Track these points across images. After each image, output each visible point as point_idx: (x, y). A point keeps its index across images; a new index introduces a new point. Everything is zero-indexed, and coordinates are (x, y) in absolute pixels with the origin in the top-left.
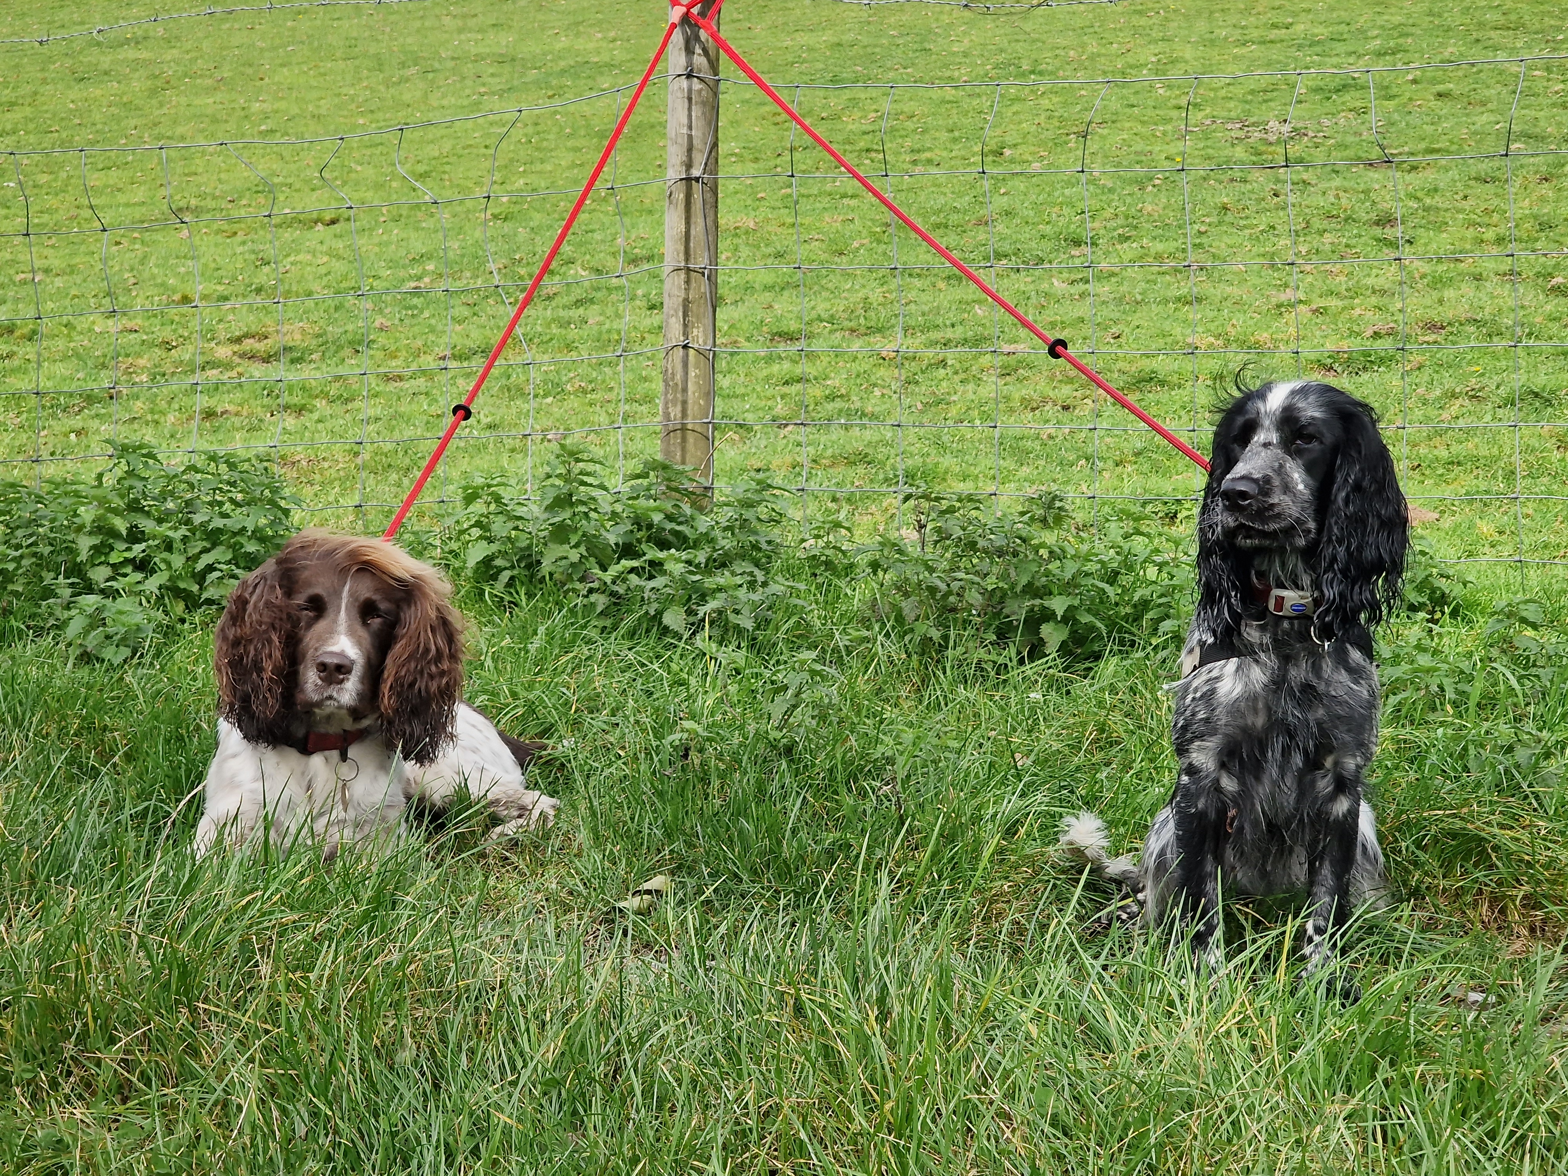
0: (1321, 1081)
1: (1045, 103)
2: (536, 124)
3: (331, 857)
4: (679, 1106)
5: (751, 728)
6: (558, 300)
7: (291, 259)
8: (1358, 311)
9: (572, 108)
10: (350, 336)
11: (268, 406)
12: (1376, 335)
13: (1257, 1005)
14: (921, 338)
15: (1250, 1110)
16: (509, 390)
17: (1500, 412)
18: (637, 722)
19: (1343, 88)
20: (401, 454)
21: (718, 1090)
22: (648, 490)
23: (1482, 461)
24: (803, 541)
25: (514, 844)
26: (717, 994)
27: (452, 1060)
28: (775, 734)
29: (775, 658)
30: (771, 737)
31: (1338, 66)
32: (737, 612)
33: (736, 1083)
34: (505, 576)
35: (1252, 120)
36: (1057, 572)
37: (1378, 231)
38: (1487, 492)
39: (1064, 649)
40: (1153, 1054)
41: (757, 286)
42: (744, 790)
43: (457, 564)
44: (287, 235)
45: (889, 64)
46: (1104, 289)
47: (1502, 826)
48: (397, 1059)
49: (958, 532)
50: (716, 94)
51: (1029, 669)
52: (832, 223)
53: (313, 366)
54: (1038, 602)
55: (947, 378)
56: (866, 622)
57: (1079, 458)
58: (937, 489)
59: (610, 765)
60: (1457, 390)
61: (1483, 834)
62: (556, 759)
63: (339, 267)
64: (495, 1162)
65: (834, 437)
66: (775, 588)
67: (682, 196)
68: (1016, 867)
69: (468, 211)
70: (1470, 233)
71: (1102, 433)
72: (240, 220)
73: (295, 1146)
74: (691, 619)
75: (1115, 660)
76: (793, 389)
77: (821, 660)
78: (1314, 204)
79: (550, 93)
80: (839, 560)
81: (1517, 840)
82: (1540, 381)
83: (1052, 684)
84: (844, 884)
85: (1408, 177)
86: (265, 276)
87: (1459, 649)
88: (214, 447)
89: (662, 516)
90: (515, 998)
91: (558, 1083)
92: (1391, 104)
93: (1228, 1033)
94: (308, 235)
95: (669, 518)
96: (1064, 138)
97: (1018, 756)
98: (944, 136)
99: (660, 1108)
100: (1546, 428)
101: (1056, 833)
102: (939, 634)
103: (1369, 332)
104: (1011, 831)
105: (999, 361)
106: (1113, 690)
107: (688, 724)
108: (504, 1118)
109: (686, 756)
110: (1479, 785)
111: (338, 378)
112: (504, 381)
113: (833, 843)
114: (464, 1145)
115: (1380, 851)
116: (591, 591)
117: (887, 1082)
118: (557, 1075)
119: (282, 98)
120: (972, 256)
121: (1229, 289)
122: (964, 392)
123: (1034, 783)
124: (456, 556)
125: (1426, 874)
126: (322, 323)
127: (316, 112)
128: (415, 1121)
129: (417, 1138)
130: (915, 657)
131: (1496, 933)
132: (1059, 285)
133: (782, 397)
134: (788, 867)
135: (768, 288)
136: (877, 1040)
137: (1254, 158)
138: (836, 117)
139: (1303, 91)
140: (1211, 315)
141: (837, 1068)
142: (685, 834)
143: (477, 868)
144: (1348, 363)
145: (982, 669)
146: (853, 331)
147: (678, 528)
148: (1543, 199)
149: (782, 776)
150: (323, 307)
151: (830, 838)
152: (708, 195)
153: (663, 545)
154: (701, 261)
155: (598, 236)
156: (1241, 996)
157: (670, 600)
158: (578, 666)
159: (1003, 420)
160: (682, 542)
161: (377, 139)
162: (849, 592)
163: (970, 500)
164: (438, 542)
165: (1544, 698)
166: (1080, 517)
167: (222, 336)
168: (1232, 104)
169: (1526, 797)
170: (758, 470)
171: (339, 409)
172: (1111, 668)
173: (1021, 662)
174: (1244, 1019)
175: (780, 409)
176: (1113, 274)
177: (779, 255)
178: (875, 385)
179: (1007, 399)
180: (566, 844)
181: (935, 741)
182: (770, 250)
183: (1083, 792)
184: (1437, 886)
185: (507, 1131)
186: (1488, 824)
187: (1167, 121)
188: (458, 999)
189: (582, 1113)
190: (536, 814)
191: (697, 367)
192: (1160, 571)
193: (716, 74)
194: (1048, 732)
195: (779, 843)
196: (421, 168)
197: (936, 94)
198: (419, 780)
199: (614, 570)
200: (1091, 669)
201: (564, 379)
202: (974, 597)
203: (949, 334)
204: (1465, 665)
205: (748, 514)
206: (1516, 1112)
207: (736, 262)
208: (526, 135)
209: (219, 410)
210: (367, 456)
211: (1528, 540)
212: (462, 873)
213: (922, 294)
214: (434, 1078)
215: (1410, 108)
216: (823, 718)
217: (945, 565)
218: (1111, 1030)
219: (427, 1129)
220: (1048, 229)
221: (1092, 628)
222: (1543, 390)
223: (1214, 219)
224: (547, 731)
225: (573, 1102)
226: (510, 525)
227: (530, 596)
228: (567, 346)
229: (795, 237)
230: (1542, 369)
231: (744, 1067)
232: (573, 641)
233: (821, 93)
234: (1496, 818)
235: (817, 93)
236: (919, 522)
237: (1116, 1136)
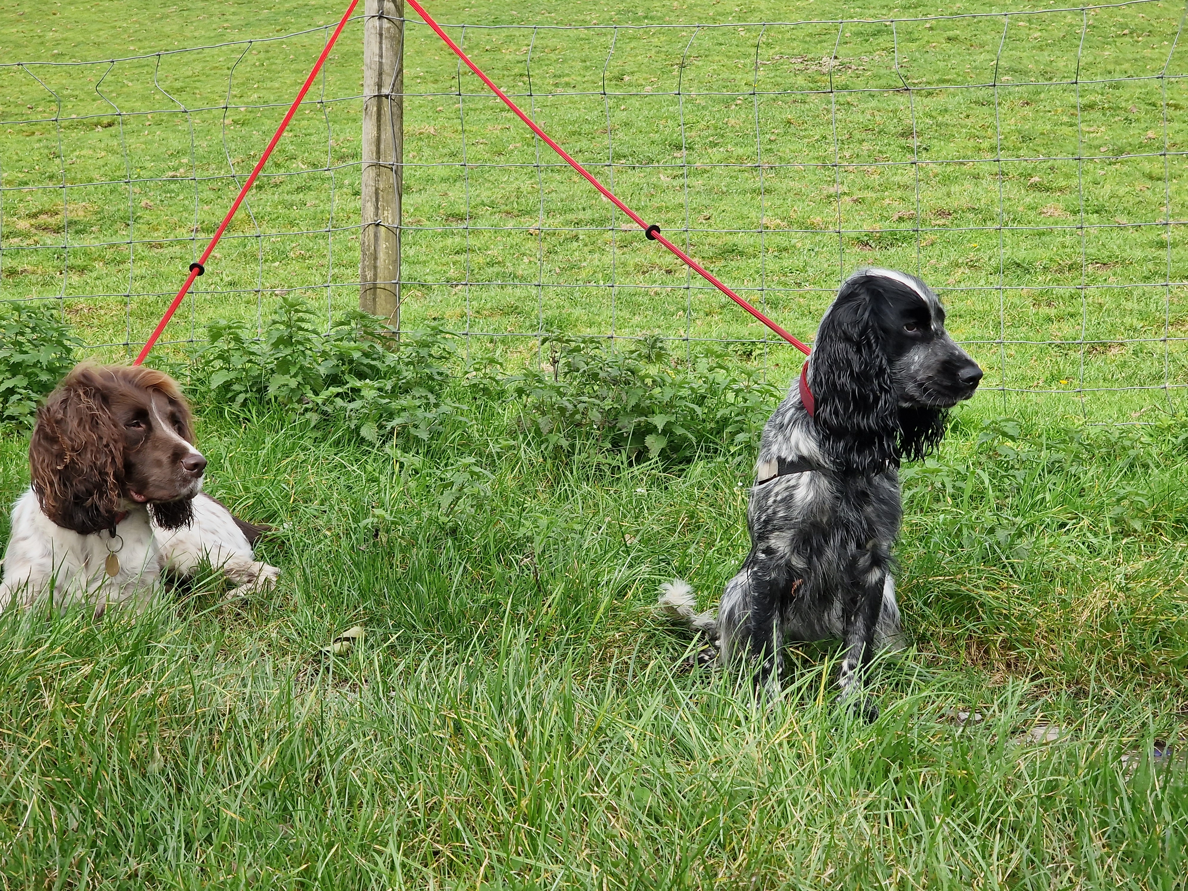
0: (848, 780)
1: (655, 41)
2: (267, 51)
3: (100, 616)
4: (365, 802)
5: (426, 514)
6: (283, 187)
7: (77, 153)
8: (887, 201)
9: (294, 39)
10: (121, 214)
11: (58, 267)
12: (901, 219)
13: (802, 724)
14: (560, 219)
15: (795, 802)
16: (245, 256)
17: (991, 278)
18: (340, 510)
19: (877, 33)
20: (160, 305)
21: (395, 790)
22: (350, 334)
23: (978, 315)
24: (466, 373)
25: (245, 603)
26: (396, 717)
27: (191, 770)
28: (443, 519)
29: (444, 462)
30: (440, 522)
31: (875, 16)
32: (416, 426)
33: (409, 785)
34: (241, 398)
35: (810, 56)
36: (660, 395)
37: (903, 141)
38: (982, 338)
39: (662, 454)
40: (724, 761)
41: (436, 178)
42: (419, 560)
43: (203, 389)
44: (73, 135)
45: (537, 9)
46: (698, 183)
47: (986, 588)
48: (149, 769)
49: (583, 367)
50: (401, 31)
51: (636, 470)
52: (493, 130)
53: (93, 236)
54: (643, 419)
55: (579, 249)
56: (513, 435)
57: (678, 310)
58: (570, 334)
59: (320, 542)
60: (960, 261)
61: (972, 594)
62: (278, 538)
63: (114, 160)
64: (224, 847)
65: (493, 294)
66: (444, 408)
67: (375, 109)
68: (624, 621)
69: (214, 117)
70: (971, 143)
71: (696, 291)
72: (36, 123)
73: (68, 837)
74: (382, 432)
75: (701, 463)
76: (462, 258)
77: (477, 464)
78: (856, 120)
79: (278, 28)
80: (493, 387)
81: (998, 598)
82: (1021, 255)
83: (654, 481)
84: (495, 633)
85: (926, 101)
86: (56, 166)
87: (958, 456)
88: (15, 298)
89: (360, 354)
90: (240, 722)
91: (273, 786)
92: (913, 46)
93: (780, 745)
94: (90, 134)
95: (366, 355)
96: (669, 68)
97: (627, 537)
98: (579, 65)
99: (351, 804)
100: (1025, 291)
101: (656, 595)
102: (568, 443)
103: (896, 217)
104: (621, 593)
105: (618, 236)
106: (701, 486)
107: (378, 512)
108: (230, 814)
109: (376, 535)
110: (970, 557)
111: (112, 246)
112: (241, 249)
113: (486, 602)
114: (200, 833)
115: (897, 608)
116: (306, 410)
117: (523, 784)
118: (271, 780)
119: (70, 30)
120: (599, 157)
121: (792, 184)
122: (591, 260)
123: (639, 557)
124: (203, 383)
125: (931, 624)
126: (100, 203)
127: (96, 40)
128: (162, 816)
129: (164, 830)
130: (549, 461)
131: (981, 668)
132: (664, 179)
133: (454, 264)
134: (453, 620)
135: (444, 180)
136: (517, 752)
137: (811, 85)
138: (496, 49)
139: (848, 34)
140: (778, 202)
141: (485, 774)
142: (374, 594)
143: (216, 622)
144: (880, 240)
145: (601, 470)
146: (508, 213)
147: (373, 363)
148: (1025, 118)
149: (448, 551)
150: (100, 191)
151: (484, 597)
152: (395, 109)
153: (361, 376)
154: (390, 159)
155: (314, 138)
156: (790, 717)
157: (367, 417)
158: (296, 467)
159: (620, 280)
160: (375, 373)
161: (144, 62)
162: (500, 411)
163: (592, 342)
164: (188, 373)
165: (1018, 493)
166: (676, 354)
167: (22, 212)
168: (795, 44)
169: (1004, 566)
170: (434, 319)
171: (112, 269)
172: (699, 470)
173: (630, 464)
174: (792, 734)
175: (452, 273)
176: (705, 171)
177: (453, 155)
178: (524, 254)
179: (624, 264)
180: (285, 603)
181: (564, 525)
182: (446, 151)
183: (677, 564)
184: (939, 633)
185: (232, 823)
186: (976, 586)
187: (746, 56)
188: (196, 724)
189: (291, 809)
190: (262, 579)
191: (387, 240)
192: (737, 396)
193: (401, 16)
194: (650, 519)
195: (446, 601)
196: (178, 84)
197: (573, 33)
198: (169, 555)
199: (324, 394)
200: (684, 470)
201: (288, 248)
202: (595, 415)
203: (581, 215)
204: (962, 468)
205: (424, 352)
206: (992, 802)
207: (420, 159)
208: (259, 60)
209: (20, 269)
210: (135, 306)
211: (1011, 373)
212: (203, 626)
213: (561, 186)
214: (178, 783)
215: (927, 48)
216: (480, 506)
217: (572, 390)
218: (693, 743)
219: (171, 823)
220: (656, 137)
221: (685, 439)
222: (1024, 261)
223: (781, 131)
224: (272, 516)
225: (284, 801)
226: (245, 358)
227: (260, 414)
228: (291, 223)
229: (466, 141)
230: (1023, 245)
231: (414, 773)
232: (293, 449)
233: (486, 31)
234: (982, 582)
235: (482, 30)
236: (553, 358)
237: (695, 823)
